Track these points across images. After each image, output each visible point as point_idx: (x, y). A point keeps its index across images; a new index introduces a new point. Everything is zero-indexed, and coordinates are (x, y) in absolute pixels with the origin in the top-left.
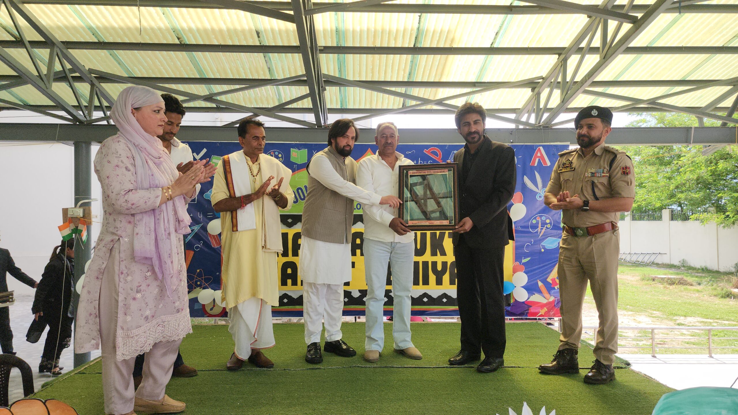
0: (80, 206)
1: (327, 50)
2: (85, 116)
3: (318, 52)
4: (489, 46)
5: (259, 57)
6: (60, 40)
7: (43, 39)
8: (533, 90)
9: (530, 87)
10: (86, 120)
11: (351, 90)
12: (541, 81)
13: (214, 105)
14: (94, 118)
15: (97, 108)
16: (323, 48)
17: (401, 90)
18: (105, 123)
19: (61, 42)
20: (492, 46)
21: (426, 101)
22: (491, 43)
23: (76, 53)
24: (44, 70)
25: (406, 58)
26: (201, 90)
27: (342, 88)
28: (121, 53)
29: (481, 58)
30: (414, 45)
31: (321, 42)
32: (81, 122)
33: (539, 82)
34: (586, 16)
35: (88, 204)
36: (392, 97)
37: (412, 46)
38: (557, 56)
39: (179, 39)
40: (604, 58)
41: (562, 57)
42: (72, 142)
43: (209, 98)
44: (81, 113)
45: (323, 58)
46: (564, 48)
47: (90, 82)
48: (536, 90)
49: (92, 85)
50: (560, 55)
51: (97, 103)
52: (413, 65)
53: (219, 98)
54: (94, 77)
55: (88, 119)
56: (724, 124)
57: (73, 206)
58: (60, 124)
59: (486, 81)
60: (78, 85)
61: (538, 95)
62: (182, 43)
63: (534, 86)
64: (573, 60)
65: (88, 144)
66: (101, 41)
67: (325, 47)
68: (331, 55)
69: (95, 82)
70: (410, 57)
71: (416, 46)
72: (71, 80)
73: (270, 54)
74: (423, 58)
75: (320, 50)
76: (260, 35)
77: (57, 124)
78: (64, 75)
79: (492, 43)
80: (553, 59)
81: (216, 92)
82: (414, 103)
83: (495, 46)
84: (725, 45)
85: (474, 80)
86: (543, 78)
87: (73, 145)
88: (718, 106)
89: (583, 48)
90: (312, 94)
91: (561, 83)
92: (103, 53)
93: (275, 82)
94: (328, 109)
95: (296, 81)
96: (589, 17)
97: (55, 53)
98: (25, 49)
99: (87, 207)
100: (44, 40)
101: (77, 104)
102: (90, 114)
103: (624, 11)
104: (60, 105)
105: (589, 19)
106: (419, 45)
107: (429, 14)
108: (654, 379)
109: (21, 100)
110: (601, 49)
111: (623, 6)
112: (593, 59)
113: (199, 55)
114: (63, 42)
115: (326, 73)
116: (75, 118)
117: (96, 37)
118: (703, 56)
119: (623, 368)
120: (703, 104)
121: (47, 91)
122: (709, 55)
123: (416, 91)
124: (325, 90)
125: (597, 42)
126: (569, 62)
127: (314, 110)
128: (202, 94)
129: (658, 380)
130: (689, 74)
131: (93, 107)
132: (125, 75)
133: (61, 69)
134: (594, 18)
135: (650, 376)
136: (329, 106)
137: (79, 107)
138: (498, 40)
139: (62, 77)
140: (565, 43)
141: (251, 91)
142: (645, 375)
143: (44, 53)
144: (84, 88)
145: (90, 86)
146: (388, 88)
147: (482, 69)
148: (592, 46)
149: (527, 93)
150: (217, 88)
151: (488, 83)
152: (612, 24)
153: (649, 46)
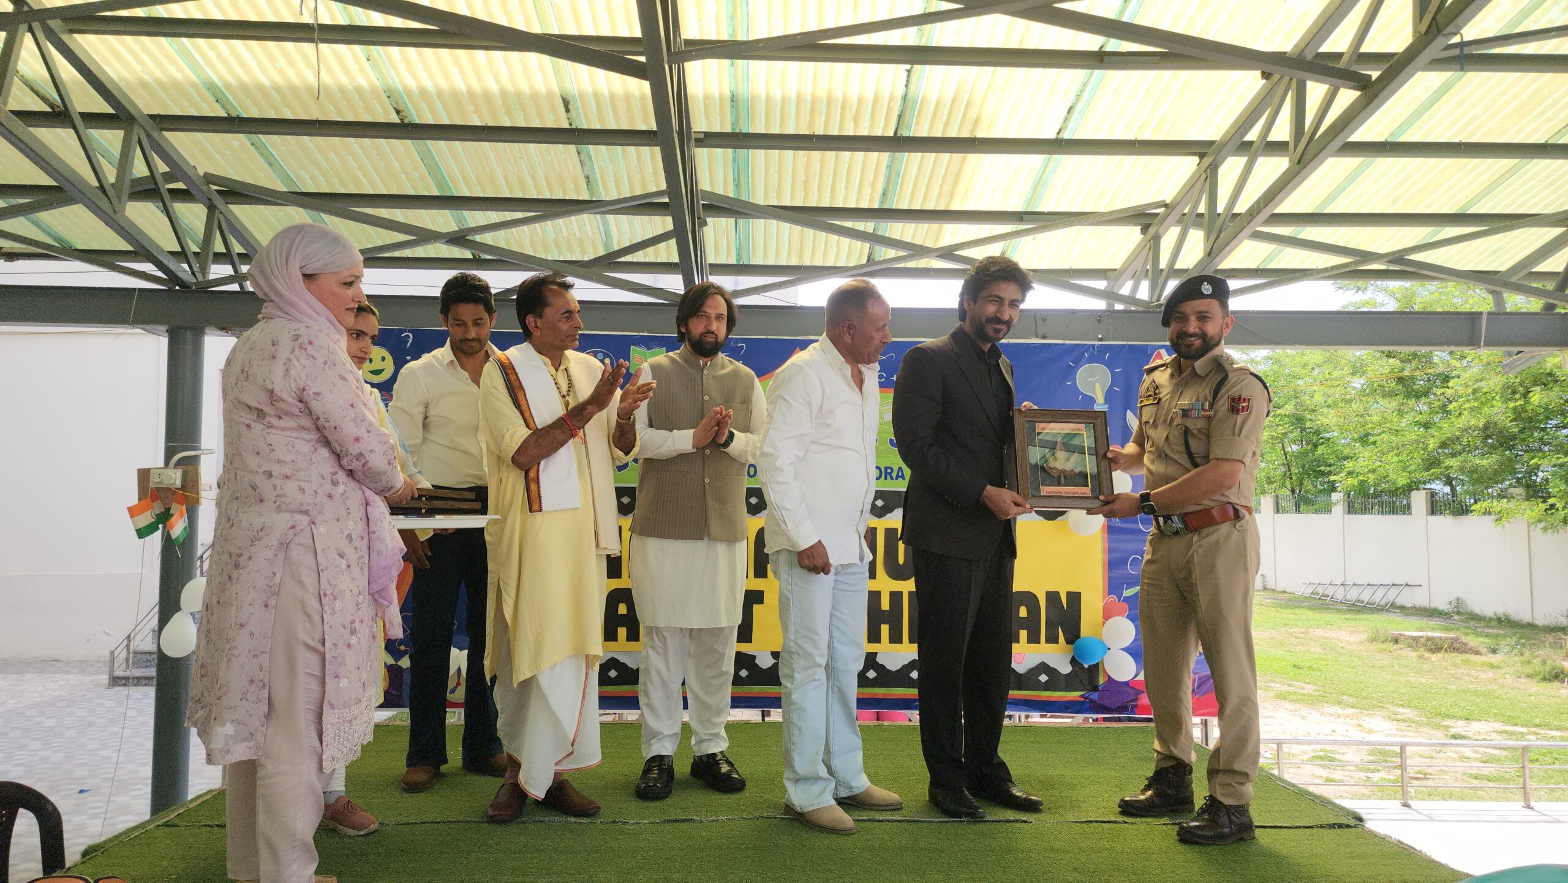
0: (179, 464)
1: (711, 139)
2: (193, 274)
3: (693, 143)
4: (1053, 136)
5: (566, 152)
6: (146, 112)
7: (109, 110)
8: (1145, 230)
9: (1137, 225)
10: (195, 280)
11: (759, 226)
12: (1161, 210)
13: (467, 254)
14: (212, 277)
15: (219, 258)
16: (702, 136)
17: (867, 226)
18: (235, 287)
19: (149, 116)
20: (1060, 137)
21: (918, 251)
22: (1057, 131)
23: (179, 141)
24: (111, 175)
25: (878, 159)
26: (443, 220)
27: (741, 221)
28: (275, 142)
29: (1035, 160)
30: (896, 133)
31: (700, 124)
32: (184, 285)
33: (1157, 214)
34: (1258, 73)
35: (194, 461)
36: (846, 241)
37: (891, 134)
38: (1196, 159)
39: (398, 112)
40: (1299, 162)
41: (1208, 160)
42: (164, 328)
43: (458, 238)
44: (186, 266)
45: (702, 155)
46: (1211, 143)
47: (207, 202)
48: (1152, 230)
49: (212, 208)
50: (1202, 156)
51: (219, 247)
52: (892, 174)
53: (478, 238)
54: (216, 191)
55: (200, 278)
56: (1550, 307)
57: (161, 464)
58: (140, 290)
59: (1046, 211)
60: (181, 209)
61: (1157, 239)
62: (406, 121)
63: (1146, 221)
64: (1231, 168)
65: (198, 333)
66: (234, 114)
67: (708, 135)
68: (719, 151)
69: (218, 201)
70: (886, 156)
71: (899, 135)
72: (166, 196)
73: (591, 148)
74: (913, 160)
75: (696, 140)
76: (570, 107)
77: (134, 289)
78: (153, 187)
79: (1060, 130)
80: (1188, 165)
81: (472, 225)
82: (892, 253)
83: (1066, 135)
84: (1551, 141)
85: (1018, 207)
86: (1166, 206)
87: (167, 334)
88: (1534, 270)
89: (1251, 143)
90: (678, 233)
91: (1206, 216)
92: (237, 141)
93: (598, 207)
94: (711, 265)
95: (644, 205)
96: (1266, 75)
97: (135, 139)
98: (72, 131)
99: (191, 468)
100: (114, 112)
101: (179, 250)
102: (204, 270)
103: (1342, 64)
104: (142, 251)
105: (1264, 81)
106: (905, 133)
107: (928, 67)
108: (1421, 852)
109: (56, 239)
110: (1291, 146)
111: (1339, 56)
112: (1271, 168)
113: (440, 147)
114: (152, 117)
115: (708, 189)
116: (173, 278)
117: (223, 107)
118: (1504, 164)
119: (1351, 827)
120: (1502, 264)
121: (117, 217)
122: (1518, 160)
123: (896, 230)
124: (705, 224)
125: (1282, 131)
126: (1222, 171)
127: (683, 267)
128: (444, 230)
129: (1428, 854)
130: (1472, 202)
131: (211, 256)
132: (282, 188)
133: (147, 173)
134: (1276, 77)
135: (1410, 844)
136: (711, 259)
137: (182, 255)
138: (1071, 124)
139: (147, 190)
140: (1214, 130)
141: (549, 225)
142: (1399, 842)
143: (110, 140)
144: (193, 215)
145: (206, 210)
146: (838, 223)
147: (1039, 184)
148: (1272, 137)
149: (1132, 236)
150: (476, 218)
151: (1049, 213)
152: (1316, 91)
153: (1390, 140)
